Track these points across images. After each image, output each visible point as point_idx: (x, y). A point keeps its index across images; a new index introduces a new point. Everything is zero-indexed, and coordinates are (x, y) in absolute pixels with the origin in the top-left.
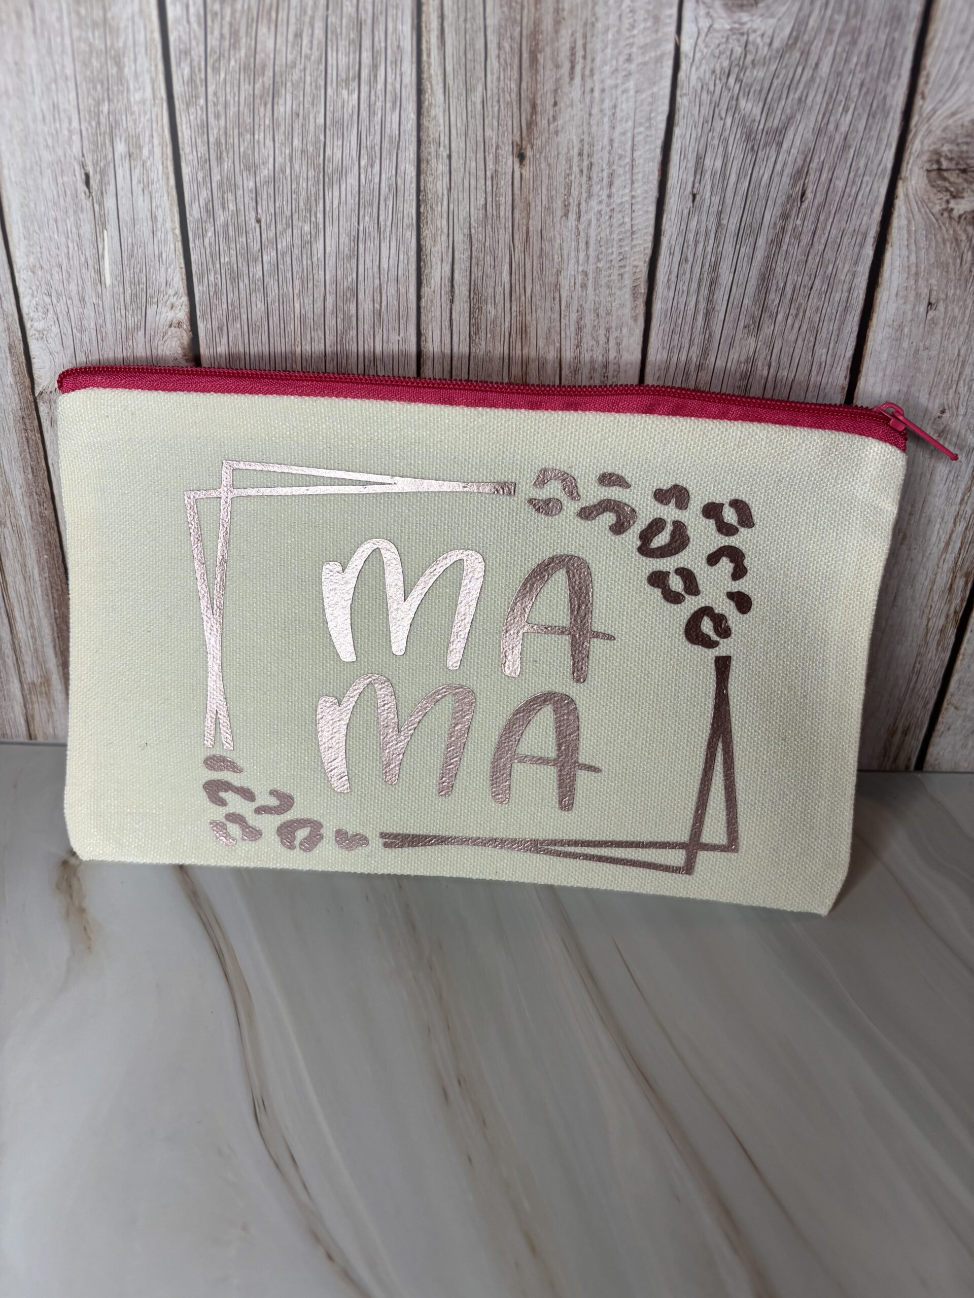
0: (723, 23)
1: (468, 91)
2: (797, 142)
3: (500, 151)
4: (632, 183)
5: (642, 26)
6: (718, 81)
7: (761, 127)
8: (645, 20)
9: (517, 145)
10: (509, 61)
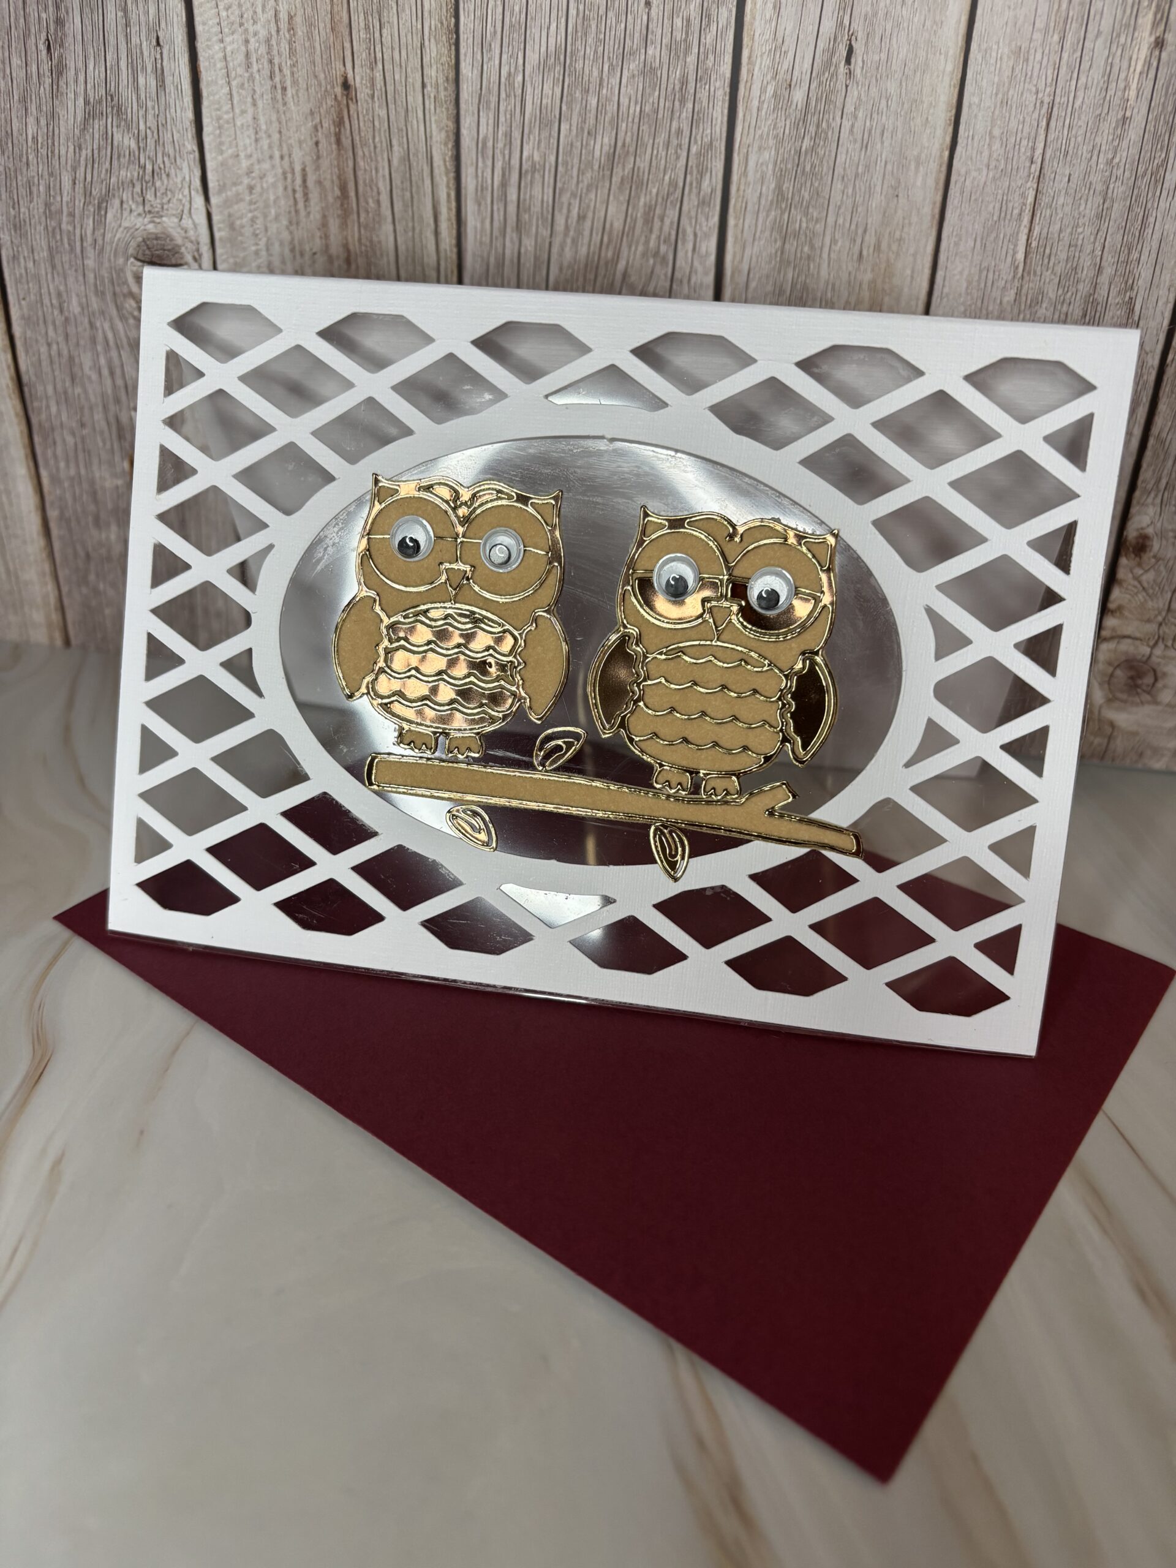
0: (169, 222)
1: (407, 158)
2: (70, 105)
3: (370, 92)
4: (225, 57)
5: (244, 220)
6: (162, 166)
7: (110, 120)
8: (242, 227)
9: (352, 99)
10: (368, 188)
